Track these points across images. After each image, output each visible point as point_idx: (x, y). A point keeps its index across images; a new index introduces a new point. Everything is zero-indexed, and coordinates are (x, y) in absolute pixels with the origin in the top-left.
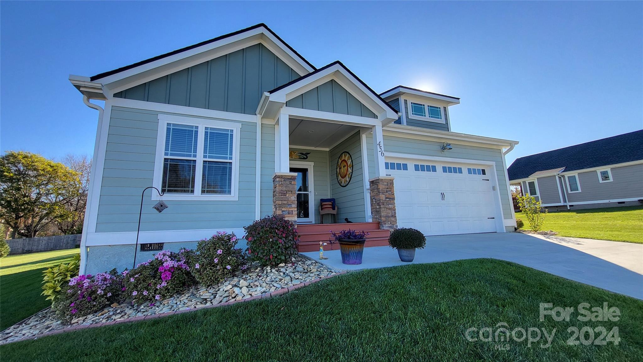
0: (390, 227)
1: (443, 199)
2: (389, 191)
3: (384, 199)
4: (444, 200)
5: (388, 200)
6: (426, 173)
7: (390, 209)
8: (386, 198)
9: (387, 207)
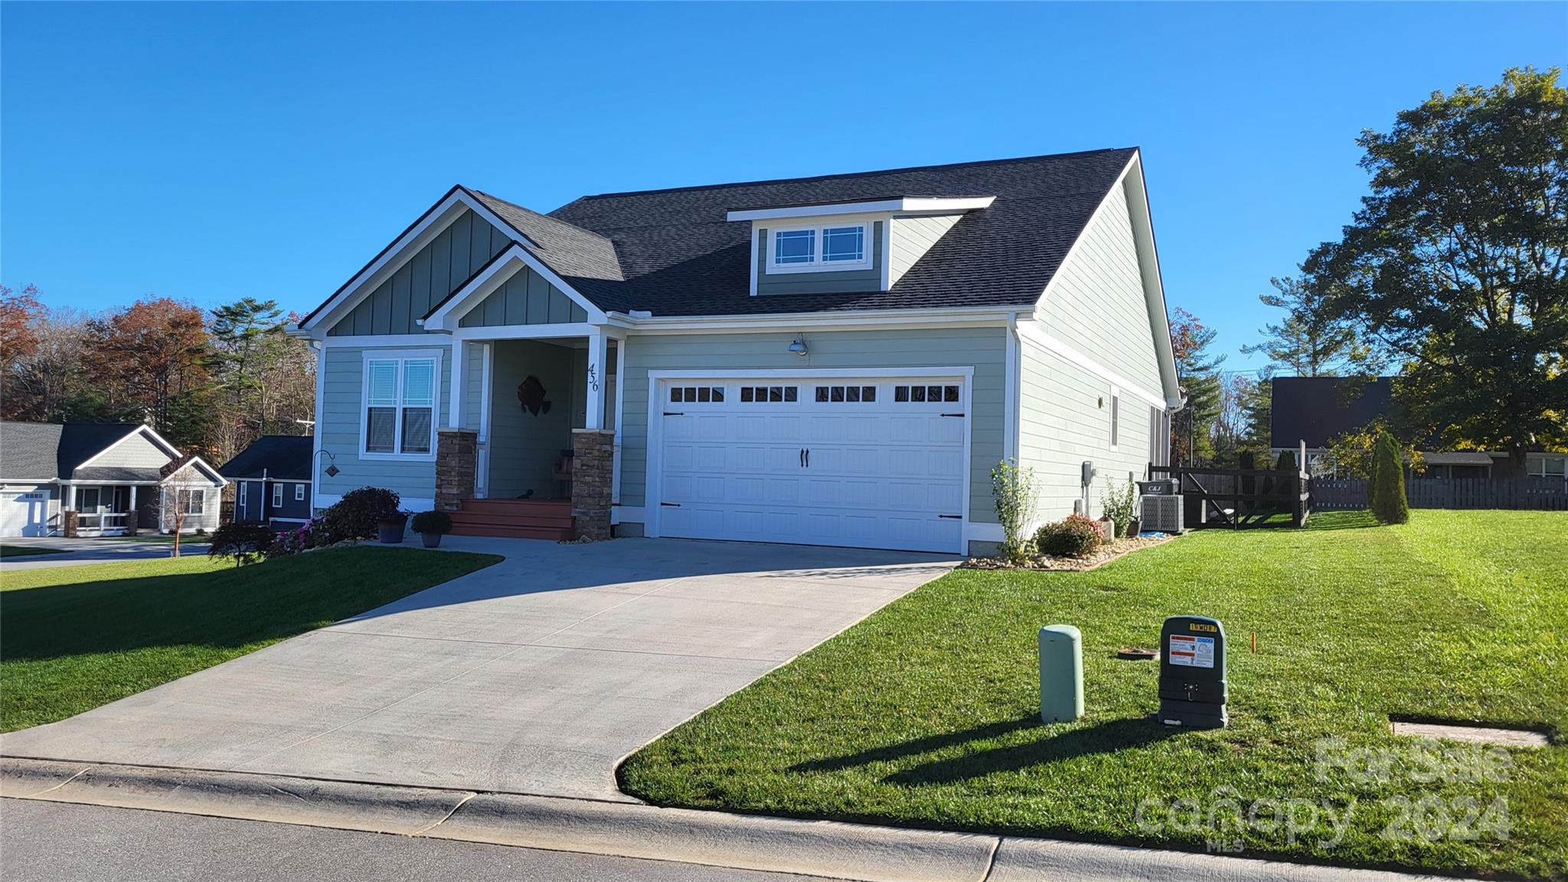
0: (583, 513)
1: (805, 463)
2: (589, 453)
3: (579, 467)
4: (807, 466)
5: (584, 468)
6: (769, 405)
7: (586, 483)
8: (583, 465)
9: (582, 479)
